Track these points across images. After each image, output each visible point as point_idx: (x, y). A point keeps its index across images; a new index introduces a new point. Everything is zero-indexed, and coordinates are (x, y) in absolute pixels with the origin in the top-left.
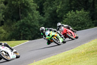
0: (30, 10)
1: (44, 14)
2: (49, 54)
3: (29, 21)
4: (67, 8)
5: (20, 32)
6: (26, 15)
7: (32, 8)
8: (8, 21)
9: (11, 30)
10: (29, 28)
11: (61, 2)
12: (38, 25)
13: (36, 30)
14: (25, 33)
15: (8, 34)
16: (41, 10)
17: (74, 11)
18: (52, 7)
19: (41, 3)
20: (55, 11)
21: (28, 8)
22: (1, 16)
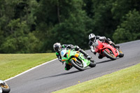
0: (73, 9)
1: (93, 14)
3: (71, 25)
4: (127, 6)
6: (67, 16)
7: (76, 6)
9: (46, 37)
10: (72, 35)
12: (84, 30)
13: (81, 37)
15: (42, 43)
16: (89, 9)
18: (105, 4)
20: (109, 11)
21: (70, 7)
22: (31, 18)
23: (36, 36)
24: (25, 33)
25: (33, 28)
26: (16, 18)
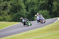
1: (28, 11)
2: (30, 29)
3: (21, 13)
4: (39, 9)
5: (17, 18)
6: (20, 11)
7: (23, 7)
8: (12, 13)
9: (13, 17)
11: (36, 6)
12: (25, 15)
14: (19, 19)
15: (11, 19)
16: (27, 9)
17: (42, 10)
18: (32, 8)
19: (27, 6)
21: (21, 8)
22: (8, 10)
23: (10, 16)
24: (6, 15)
25: (9, 14)
26: (3, 10)
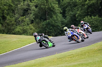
0: (55, 13)
1: (66, 17)
4: (85, 14)
5: (46, 30)
6: (51, 17)
7: (57, 11)
8: (37, 20)
9: (39, 28)
10: (53, 27)
11: (80, 9)
12: (60, 25)
13: (58, 29)
14: (49, 31)
15: (37, 30)
16: (64, 14)
17: (91, 16)
18: (73, 12)
19: (64, 8)
20: (74, 16)
21: (54, 12)
22: (32, 16)
23: (34, 26)
24: (28, 24)
25: (32, 22)
26: (23, 16)
